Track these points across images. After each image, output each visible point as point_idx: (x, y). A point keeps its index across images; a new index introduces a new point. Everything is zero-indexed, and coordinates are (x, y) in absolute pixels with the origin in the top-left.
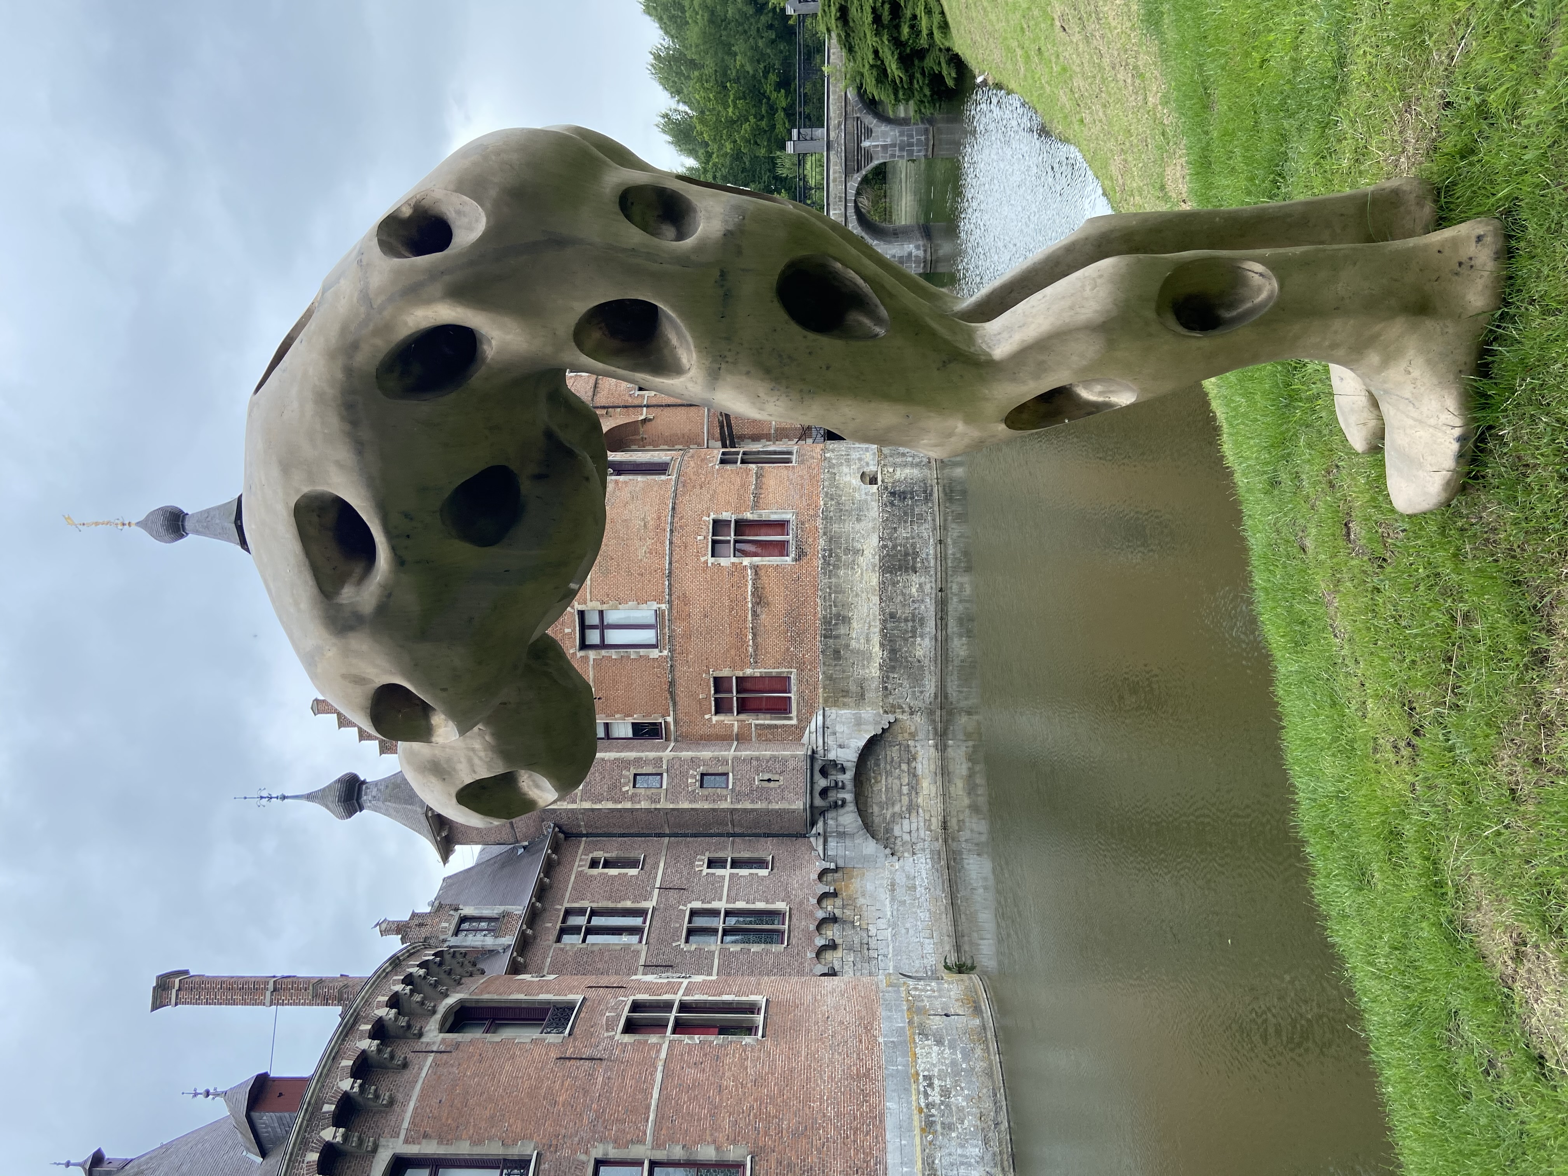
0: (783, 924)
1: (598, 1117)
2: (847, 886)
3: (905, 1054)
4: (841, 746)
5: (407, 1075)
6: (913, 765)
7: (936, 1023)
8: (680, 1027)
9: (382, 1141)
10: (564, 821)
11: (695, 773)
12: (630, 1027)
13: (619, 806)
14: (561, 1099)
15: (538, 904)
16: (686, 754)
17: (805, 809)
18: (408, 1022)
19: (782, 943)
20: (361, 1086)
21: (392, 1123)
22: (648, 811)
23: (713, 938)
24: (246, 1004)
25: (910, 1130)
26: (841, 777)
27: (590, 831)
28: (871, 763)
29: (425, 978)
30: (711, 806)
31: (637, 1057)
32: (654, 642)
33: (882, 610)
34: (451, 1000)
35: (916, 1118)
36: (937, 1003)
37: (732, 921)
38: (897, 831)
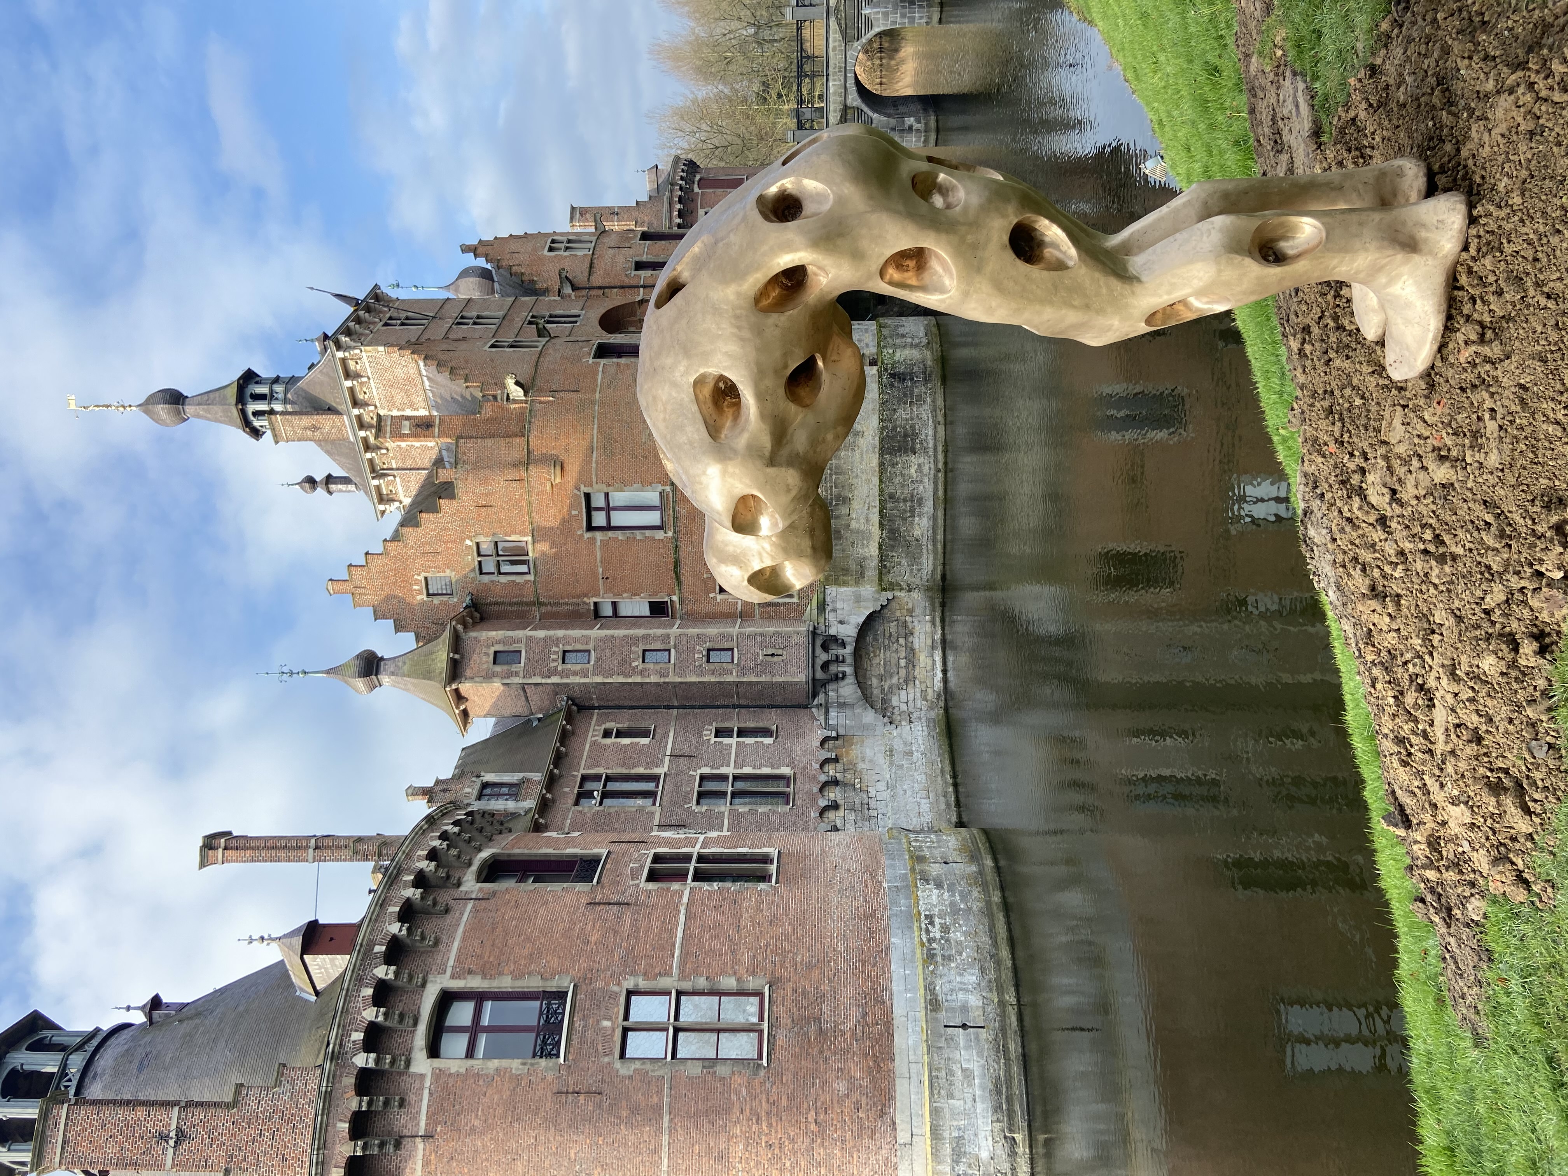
0: (788, 787)
1: (627, 954)
2: (847, 753)
3: (908, 898)
4: (841, 622)
5: (449, 919)
6: (911, 639)
7: (935, 869)
8: (699, 876)
9: (431, 978)
10: (577, 693)
11: (701, 649)
12: (653, 877)
13: (630, 680)
14: (593, 939)
15: (555, 771)
16: (693, 631)
17: (807, 682)
18: (447, 873)
19: (788, 804)
20: (408, 929)
21: (439, 961)
22: (658, 684)
23: (722, 801)
24: (289, 861)
25: (913, 961)
26: (841, 651)
27: (602, 704)
28: (869, 638)
29: (459, 834)
30: (717, 680)
31: (662, 902)
32: (658, 523)
33: (881, 490)
34: (485, 854)
35: (918, 951)
36: (937, 852)
37: (740, 785)
38: (895, 701)
